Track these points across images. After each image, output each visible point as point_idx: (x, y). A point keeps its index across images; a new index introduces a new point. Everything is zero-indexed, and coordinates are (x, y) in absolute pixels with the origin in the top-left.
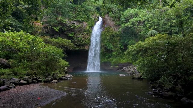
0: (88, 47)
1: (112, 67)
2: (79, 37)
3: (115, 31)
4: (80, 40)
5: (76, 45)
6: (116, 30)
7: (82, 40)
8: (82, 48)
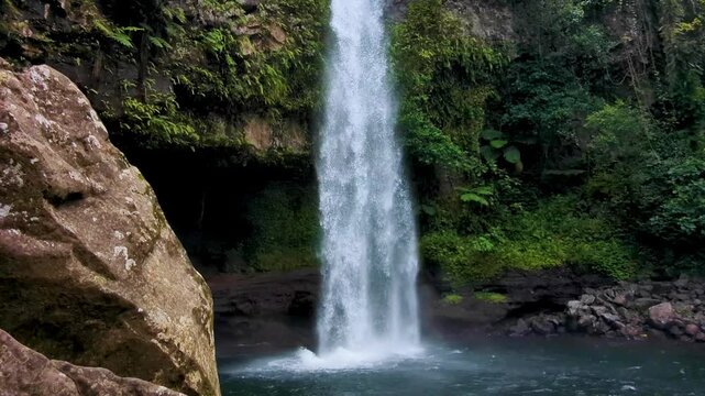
0: (265, 131)
1: (451, 298)
2: (209, 27)
3: (472, 35)
4: (223, 55)
5: (180, 90)
6: (476, 30)
7: (239, 61)
8: (220, 132)
